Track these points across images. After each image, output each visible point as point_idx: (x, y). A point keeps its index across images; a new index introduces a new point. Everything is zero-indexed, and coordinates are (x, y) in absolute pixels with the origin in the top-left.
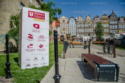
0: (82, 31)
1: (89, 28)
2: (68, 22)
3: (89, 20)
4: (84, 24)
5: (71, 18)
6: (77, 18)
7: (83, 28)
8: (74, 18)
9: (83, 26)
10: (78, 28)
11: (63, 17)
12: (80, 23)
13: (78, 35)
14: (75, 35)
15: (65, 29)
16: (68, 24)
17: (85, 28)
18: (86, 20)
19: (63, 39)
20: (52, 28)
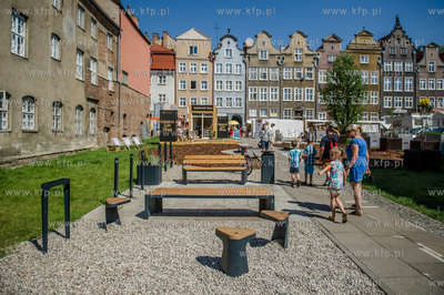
0: (271, 95)
1: (300, 86)
2: (212, 57)
3: (301, 50)
4: (280, 66)
5: (225, 42)
6: (249, 42)
7: (275, 83)
8: (236, 40)
9: (273, 74)
10: (254, 83)
11: (192, 34)
12: (264, 63)
13: (253, 113)
14: (241, 112)
15: (200, 86)
16: (209, 64)
17: (282, 83)
18: (288, 52)
19: (174, 127)
20: (126, 74)
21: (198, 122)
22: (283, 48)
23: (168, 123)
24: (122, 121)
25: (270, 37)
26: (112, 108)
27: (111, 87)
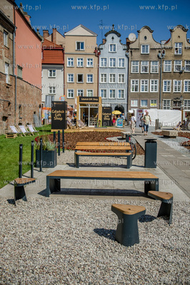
0: (151, 86)
1: (179, 78)
2: (97, 53)
3: (181, 43)
4: (160, 59)
5: (110, 36)
6: (132, 37)
7: (155, 76)
8: (119, 36)
9: (154, 67)
10: (136, 76)
11: (79, 30)
12: (145, 57)
13: (134, 103)
14: (123, 103)
16: (94, 58)
17: (162, 75)
18: (168, 46)
19: (64, 116)
20: (20, 68)
21: (85, 112)
22: (163, 42)
23: (59, 112)
24: (18, 111)
25: (151, 32)
26: (9, 100)
27: (8, 80)
